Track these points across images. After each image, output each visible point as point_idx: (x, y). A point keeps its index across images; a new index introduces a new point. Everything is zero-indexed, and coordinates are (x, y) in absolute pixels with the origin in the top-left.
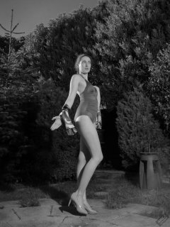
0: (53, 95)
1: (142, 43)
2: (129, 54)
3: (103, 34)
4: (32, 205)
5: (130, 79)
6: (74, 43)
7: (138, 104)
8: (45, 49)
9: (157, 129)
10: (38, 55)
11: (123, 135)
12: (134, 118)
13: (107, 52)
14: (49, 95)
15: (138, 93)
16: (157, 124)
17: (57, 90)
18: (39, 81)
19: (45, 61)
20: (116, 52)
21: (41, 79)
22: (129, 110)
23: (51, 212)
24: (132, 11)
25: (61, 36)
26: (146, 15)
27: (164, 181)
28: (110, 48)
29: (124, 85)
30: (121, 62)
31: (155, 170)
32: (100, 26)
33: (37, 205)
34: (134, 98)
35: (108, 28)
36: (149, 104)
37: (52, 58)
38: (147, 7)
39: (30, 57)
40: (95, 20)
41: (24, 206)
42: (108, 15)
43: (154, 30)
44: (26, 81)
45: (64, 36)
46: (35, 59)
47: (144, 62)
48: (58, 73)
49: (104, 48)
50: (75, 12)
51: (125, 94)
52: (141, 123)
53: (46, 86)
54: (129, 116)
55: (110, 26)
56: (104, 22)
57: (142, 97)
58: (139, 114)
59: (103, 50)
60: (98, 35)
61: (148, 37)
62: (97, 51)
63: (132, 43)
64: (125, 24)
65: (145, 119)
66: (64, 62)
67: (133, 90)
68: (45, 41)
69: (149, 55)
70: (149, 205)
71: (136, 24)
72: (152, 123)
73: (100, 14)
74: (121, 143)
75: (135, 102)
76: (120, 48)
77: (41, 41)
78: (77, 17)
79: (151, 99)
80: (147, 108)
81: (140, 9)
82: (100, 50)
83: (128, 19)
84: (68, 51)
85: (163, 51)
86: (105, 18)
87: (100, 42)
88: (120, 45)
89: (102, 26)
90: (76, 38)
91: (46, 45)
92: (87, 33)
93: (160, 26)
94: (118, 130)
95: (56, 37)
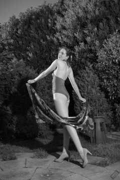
0: (24, 73)
1: (92, 33)
2: (81, 42)
3: (62, 25)
4: (11, 159)
5: (83, 60)
6: (39, 32)
7: (89, 80)
8: (17, 36)
9: (103, 99)
10: (12, 41)
11: (78, 103)
12: (86, 90)
13: (65, 39)
14: (21, 72)
15: (88, 71)
16: (103, 95)
17: (27, 68)
18: (13, 61)
19: (18, 46)
20: (72, 40)
21: (14, 60)
22: (82, 84)
23: (26, 164)
24: (84, 9)
25: (29, 26)
26: (94, 12)
27: (108, 137)
28: (67, 37)
29: (78, 65)
30: (76, 48)
31: (101, 129)
32: (60, 19)
33: (15, 158)
34: (86, 75)
35: (66, 21)
36: (97, 80)
37: (23, 44)
38: (96, 5)
39: (5, 42)
40: (56, 14)
41: (5, 160)
42: (66, 10)
43: (101, 24)
44: (2, 61)
45: (31, 26)
46: (9, 44)
47: (93, 48)
48: (28, 56)
49: (63, 36)
50: (40, 7)
51: (79, 72)
52: (91, 94)
53: (18, 66)
54: (82, 88)
55: (67, 20)
56: (63, 16)
57: (92, 74)
58: (89, 87)
59: (62, 38)
60: (58, 26)
61: (96, 29)
62: (58, 39)
63: (84, 33)
64: (78, 18)
65: (94, 91)
66: (32, 47)
67: (85, 69)
68: (17, 29)
69: (97, 43)
70: (98, 156)
71: (87, 19)
72: (99, 94)
73: (59, 9)
74: (76, 109)
75: (87, 78)
76: (75, 37)
77: (13, 29)
78: (42, 11)
79: (99, 76)
80: (96, 83)
81: (90, 7)
82: (60, 38)
83: (81, 14)
84: (35, 38)
85: (107, 41)
86: (64, 13)
87: (60, 32)
88: (75, 35)
89: (61, 19)
90: (41, 28)
91: (18, 33)
92: (50, 25)
93: (105, 20)
94: (74, 99)
95: (26, 27)
